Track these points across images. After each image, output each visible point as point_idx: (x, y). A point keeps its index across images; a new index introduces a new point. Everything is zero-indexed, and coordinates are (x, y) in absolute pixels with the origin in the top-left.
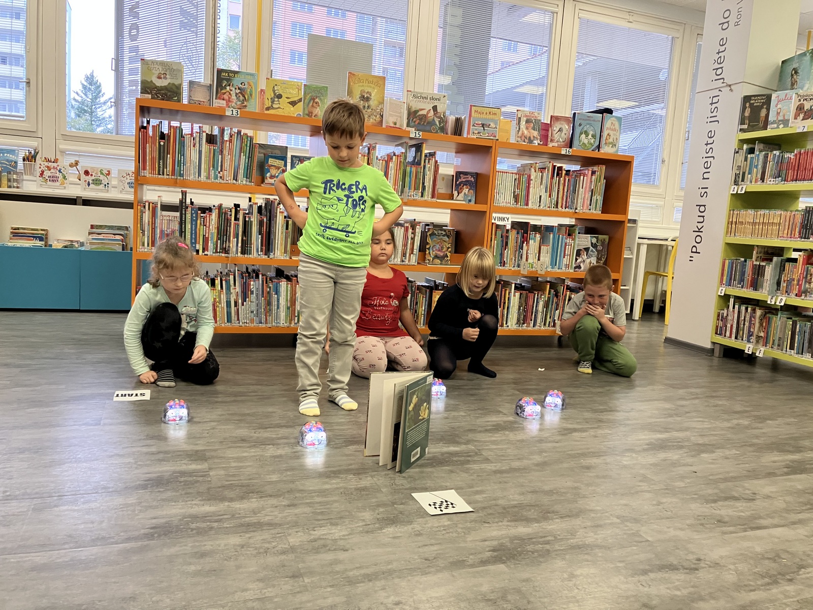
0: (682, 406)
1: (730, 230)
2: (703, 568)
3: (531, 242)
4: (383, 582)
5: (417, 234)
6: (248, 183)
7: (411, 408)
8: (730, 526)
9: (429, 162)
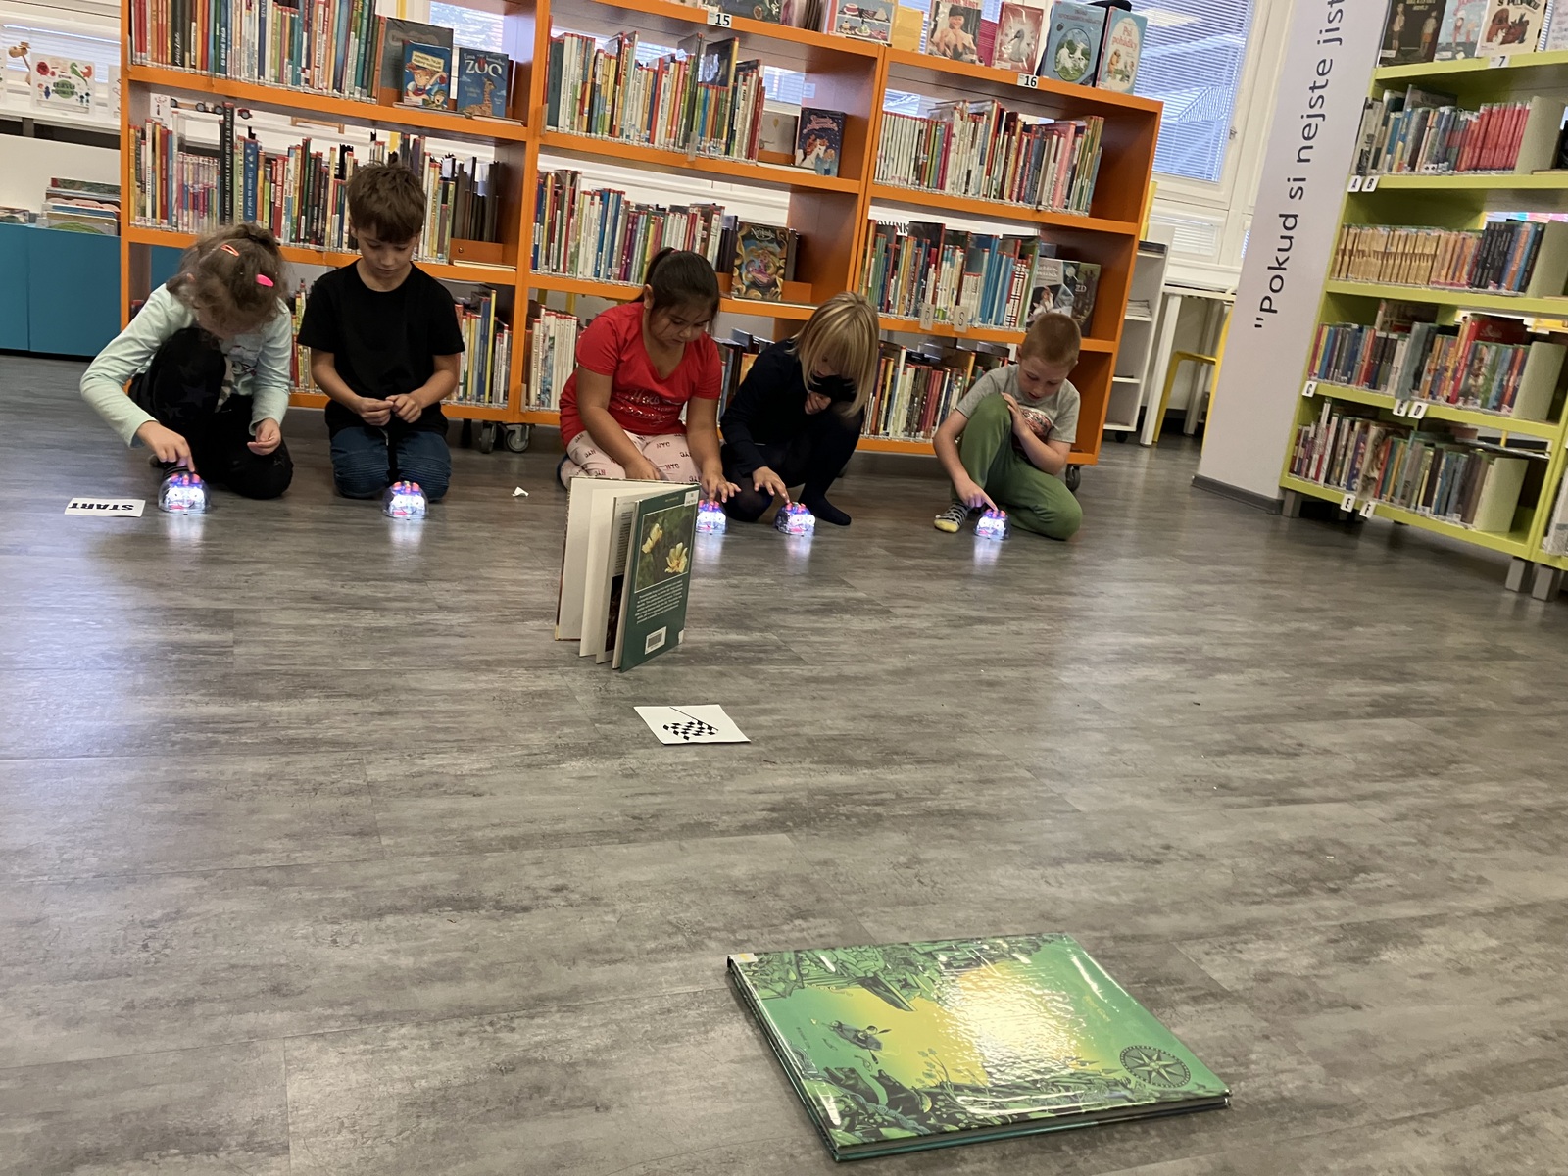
0: (1201, 594)
1: (1338, 267)
2: (1172, 860)
3: (945, 265)
4: (539, 852)
5: (713, 230)
6: (363, 98)
7: (646, 548)
8: (1241, 795)
9: (744, 80)
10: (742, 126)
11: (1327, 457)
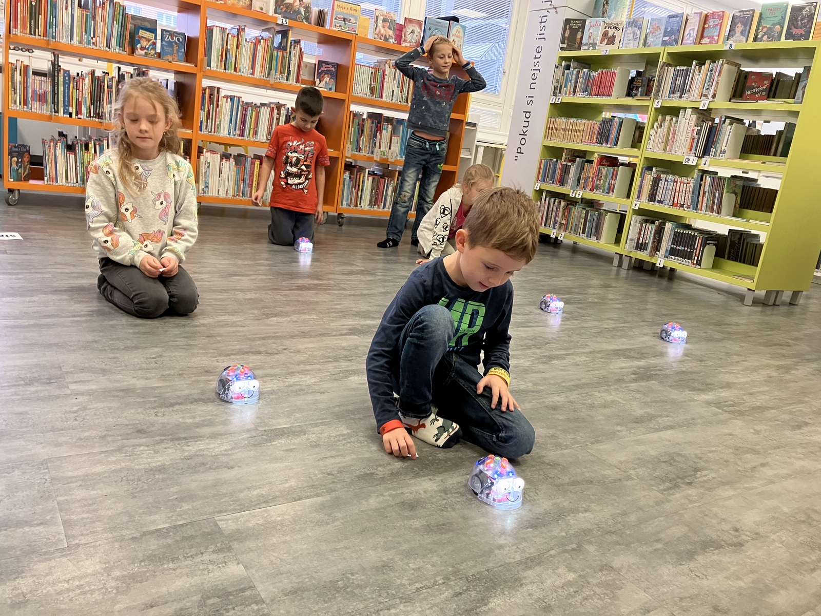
1: (547, 135)
3: (384, 132)
5: (282, 115)
6: (121, 52)
9: (294, 48)
10: (293, 69)
11: (545, 215)
